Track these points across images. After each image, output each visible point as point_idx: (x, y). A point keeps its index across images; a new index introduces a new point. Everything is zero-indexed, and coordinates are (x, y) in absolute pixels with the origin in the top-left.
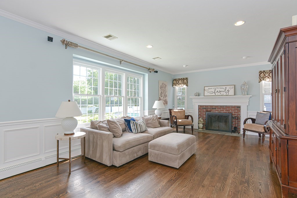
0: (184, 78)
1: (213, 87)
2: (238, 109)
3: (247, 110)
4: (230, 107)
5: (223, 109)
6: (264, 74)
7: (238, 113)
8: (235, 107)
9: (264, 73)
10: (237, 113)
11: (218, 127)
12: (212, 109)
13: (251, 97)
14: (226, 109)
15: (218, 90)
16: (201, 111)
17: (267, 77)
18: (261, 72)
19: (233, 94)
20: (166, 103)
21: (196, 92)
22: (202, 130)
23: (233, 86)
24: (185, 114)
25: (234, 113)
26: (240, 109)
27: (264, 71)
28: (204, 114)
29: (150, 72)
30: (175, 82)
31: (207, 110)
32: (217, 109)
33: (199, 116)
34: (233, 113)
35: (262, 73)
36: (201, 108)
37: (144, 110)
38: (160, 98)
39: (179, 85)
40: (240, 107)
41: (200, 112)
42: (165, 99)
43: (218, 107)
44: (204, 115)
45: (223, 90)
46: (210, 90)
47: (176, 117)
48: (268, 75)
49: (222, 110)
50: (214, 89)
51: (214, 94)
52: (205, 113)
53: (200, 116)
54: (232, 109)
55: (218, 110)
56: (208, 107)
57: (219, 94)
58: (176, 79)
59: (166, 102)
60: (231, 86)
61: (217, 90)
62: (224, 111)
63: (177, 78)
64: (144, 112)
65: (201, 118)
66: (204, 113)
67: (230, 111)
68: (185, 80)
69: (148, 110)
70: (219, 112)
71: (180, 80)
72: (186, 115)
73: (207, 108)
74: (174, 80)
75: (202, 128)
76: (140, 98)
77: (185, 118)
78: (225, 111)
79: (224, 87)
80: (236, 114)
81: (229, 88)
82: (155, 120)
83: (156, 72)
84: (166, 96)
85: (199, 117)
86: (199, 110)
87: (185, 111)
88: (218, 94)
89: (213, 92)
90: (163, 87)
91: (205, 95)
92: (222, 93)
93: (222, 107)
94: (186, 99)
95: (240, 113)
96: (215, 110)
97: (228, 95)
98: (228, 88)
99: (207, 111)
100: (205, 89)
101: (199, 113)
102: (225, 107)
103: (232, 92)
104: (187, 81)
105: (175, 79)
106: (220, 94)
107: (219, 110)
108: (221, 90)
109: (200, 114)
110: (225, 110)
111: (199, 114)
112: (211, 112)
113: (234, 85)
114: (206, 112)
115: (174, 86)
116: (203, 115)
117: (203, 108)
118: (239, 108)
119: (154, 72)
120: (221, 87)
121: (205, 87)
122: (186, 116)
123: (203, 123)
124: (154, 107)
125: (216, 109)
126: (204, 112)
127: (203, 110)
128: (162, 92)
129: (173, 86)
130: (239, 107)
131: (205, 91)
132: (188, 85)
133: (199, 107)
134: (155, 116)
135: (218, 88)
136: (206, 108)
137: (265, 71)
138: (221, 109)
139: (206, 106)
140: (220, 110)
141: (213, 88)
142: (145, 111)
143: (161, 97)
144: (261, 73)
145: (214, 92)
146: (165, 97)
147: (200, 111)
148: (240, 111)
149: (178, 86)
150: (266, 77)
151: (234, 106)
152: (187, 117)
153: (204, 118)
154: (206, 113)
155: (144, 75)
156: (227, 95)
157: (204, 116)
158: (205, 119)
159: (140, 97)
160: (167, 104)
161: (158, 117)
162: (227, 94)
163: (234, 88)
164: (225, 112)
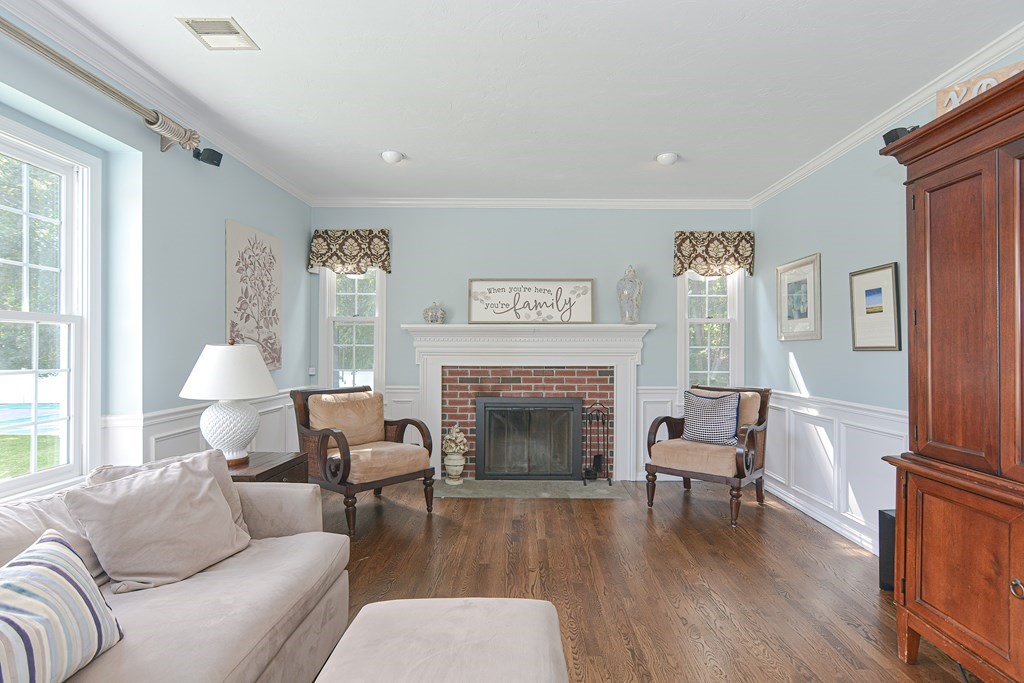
0: (371, 232)
1: (506, 285)
2: (605, 381)
3: (637, 385)
4: (573, 373)
5: (547, 380)
6: (693, 246)
7: (605, 395)
8: (594, 373)
9: (691, 242)
10: (600, 395)
11: (529, 460)
12: (504, 380)
13: (650, 330)
14: (561, 381)
15: (530, 297)
16: (455, 395)
17: (699, 255)
18: (682, 238)
19: (590, 320)
20: (272, 355)
21: (431, 304)
22: (461, 482)
23: (588, 285)
24: (381, 415)
25: (591, 395)
26: (612, 380)
27: (692, 233)
28: (469, 406)
29: (164, 144)
30: (320, 246)
31: (481, 388)
32: (525, 381)
33: (444, 417)
34: (587, 399)
35: (686, 239)
36: (454, 381)
37: (106, 410)
38: (234, 325)
39: (343, 263)
40: (612, 373)
41: (447, 400)
42: (263, 337)
43: (529, 373)
44: (466, 410)
45: (549, 299)
46: (495, 298)
47: (340, 437)
48: (704, 248)
49: (544, 388)
50: (513, 293)
51: (511, 316)
52: (474, 403)
53: (451, 417)
54: (583, 381)
55: (529, 388)
56: (487, 373)
57: (533, 316)
58: (326, 232)
59: (274, 351)
60: (581, 284)
61: (525, 296)
62: (551, 388)
63: (335, 225)
64: (105, 429)
65: (456, 428)
66: (466, 403)
67: (573, 388)
68: (376, 240)
69: (144, 412)
70: (534, 396)
71: (351, 236)
72: (388, 417)
73: (483, 380)
74: (317, 235)
75: (463, 475)
76: (64, 328)
77: (381, 435)
78: (555, 391)
79: (553, 287)
80: (598, 400)
81: (573, 292)
82: (206, 499)
83: (213, 157)
84: (270, 317)
85: (443, 424)
86: (444, 388)
87: (380, 398)
88: (528, 316)
89: (507, 305)
90: (254, 264)
91: (474, 319)
92: (545, 312)
93: (544, 373)
94: (379, 335)
95: (612, 395)
96: (515, 388)
97: (568, 323)
98: (567, 288)
99: (481, 393)
100: (474, 290)
101: (443, 402)
102: (558, 373)
103: (582, 310)
104: (388, 249)
105: (322, 229)
106: (539, 314)
107: (533, 385)
108: (541, 298)
109: (447, 405)
110: (555, 385)
111: (443, 410)
112: (498, 395)
113: (591, 280)
114: (477, 395)
115: (315, 270)
116: (462, 410)
117: (462, 381)
118: (609, 377)
119: (197, 154)
120: (540, 285)
121: (471, 281)
122: (387, 423)
123: (467, 449)
124: (192, 390)
125: (519, 380)
126: (469, 395)
127: (465, 388)
128: (251, 292)
129: (309, 265)
130: (607, 372)
131: (473, 301)
132: (392, 269)
133: (443, 373)
134: (204, 466)
135: (529, 289)
136: (476, 380)
137: (696, 235)
138: (540, 381)
139: (476, 370)
140: (536, 388)
141: (508, 290)
142: (114, 420)
143: (241, 324)
144: (683, 241)
145: (512, 305)
146: (268, 323)
147: (449, 395)
148: (612, 388)
149: (339, 268)
150: (697, 256)
151: (590, 367)
152: (394, 431)
153: (465, 424)
154: (479, 400)
155: (105, 155)
156: (563, 323)
157: (465, 417)
158: (472, 431)
159: (69, 319)
160: (279, 360)
161: (229, 456)
162: (566, 318)
163: (590, 292)
164: (555, 394)
